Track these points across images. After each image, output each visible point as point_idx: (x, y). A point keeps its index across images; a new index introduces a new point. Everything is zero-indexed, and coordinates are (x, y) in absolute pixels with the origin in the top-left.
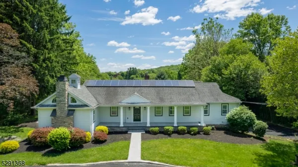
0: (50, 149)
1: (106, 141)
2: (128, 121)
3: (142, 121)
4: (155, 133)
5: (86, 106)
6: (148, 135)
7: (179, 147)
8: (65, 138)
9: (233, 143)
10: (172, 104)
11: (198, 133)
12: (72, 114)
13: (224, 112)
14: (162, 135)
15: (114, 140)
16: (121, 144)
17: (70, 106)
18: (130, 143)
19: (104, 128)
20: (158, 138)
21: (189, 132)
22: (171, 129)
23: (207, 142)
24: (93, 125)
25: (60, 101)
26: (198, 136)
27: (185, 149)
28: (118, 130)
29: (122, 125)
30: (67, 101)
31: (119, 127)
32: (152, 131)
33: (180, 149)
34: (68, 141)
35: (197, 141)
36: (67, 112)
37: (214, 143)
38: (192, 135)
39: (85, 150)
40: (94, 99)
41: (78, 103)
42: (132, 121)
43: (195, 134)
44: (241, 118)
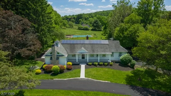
0: (52, 73)
1: (72, 69)
2: (79, 59)
3: (85, 59)
4: (90, 65)
5: (63, 56)
6: (87, 66)
7: (99, 72)
8: (58, 70)
9: (120, 70)
10: (98, 53)
11: (108, 65)
12: (58, 59)
13: (120, 55)
14: (93, 66)
15: (75, 69)
16: (77, 70)
17: (57, 56)
18: (80, 70)
19: (71, 63)
20: (91, 67)
21: (104, 65)
22: (97, 63)
23: (110, 70)
24: (66, 62)
25: (54, 54)
26: (107, 66)
27: (101, 73)
28: (76, 63)
29: (77, 61)
30: (56, 54)
31: (76, 62)
32: (89, 64)
33: (99, 73)
34: (59, 71)
35: (106, 69)
36: (56, 58)
37: (113, 70)
38: (105, 66)
39: (65, 73)
40: (66, 51)
41: (60, 55)
42: (81, 59)
43: (106, 66)
44: (126, 60)
